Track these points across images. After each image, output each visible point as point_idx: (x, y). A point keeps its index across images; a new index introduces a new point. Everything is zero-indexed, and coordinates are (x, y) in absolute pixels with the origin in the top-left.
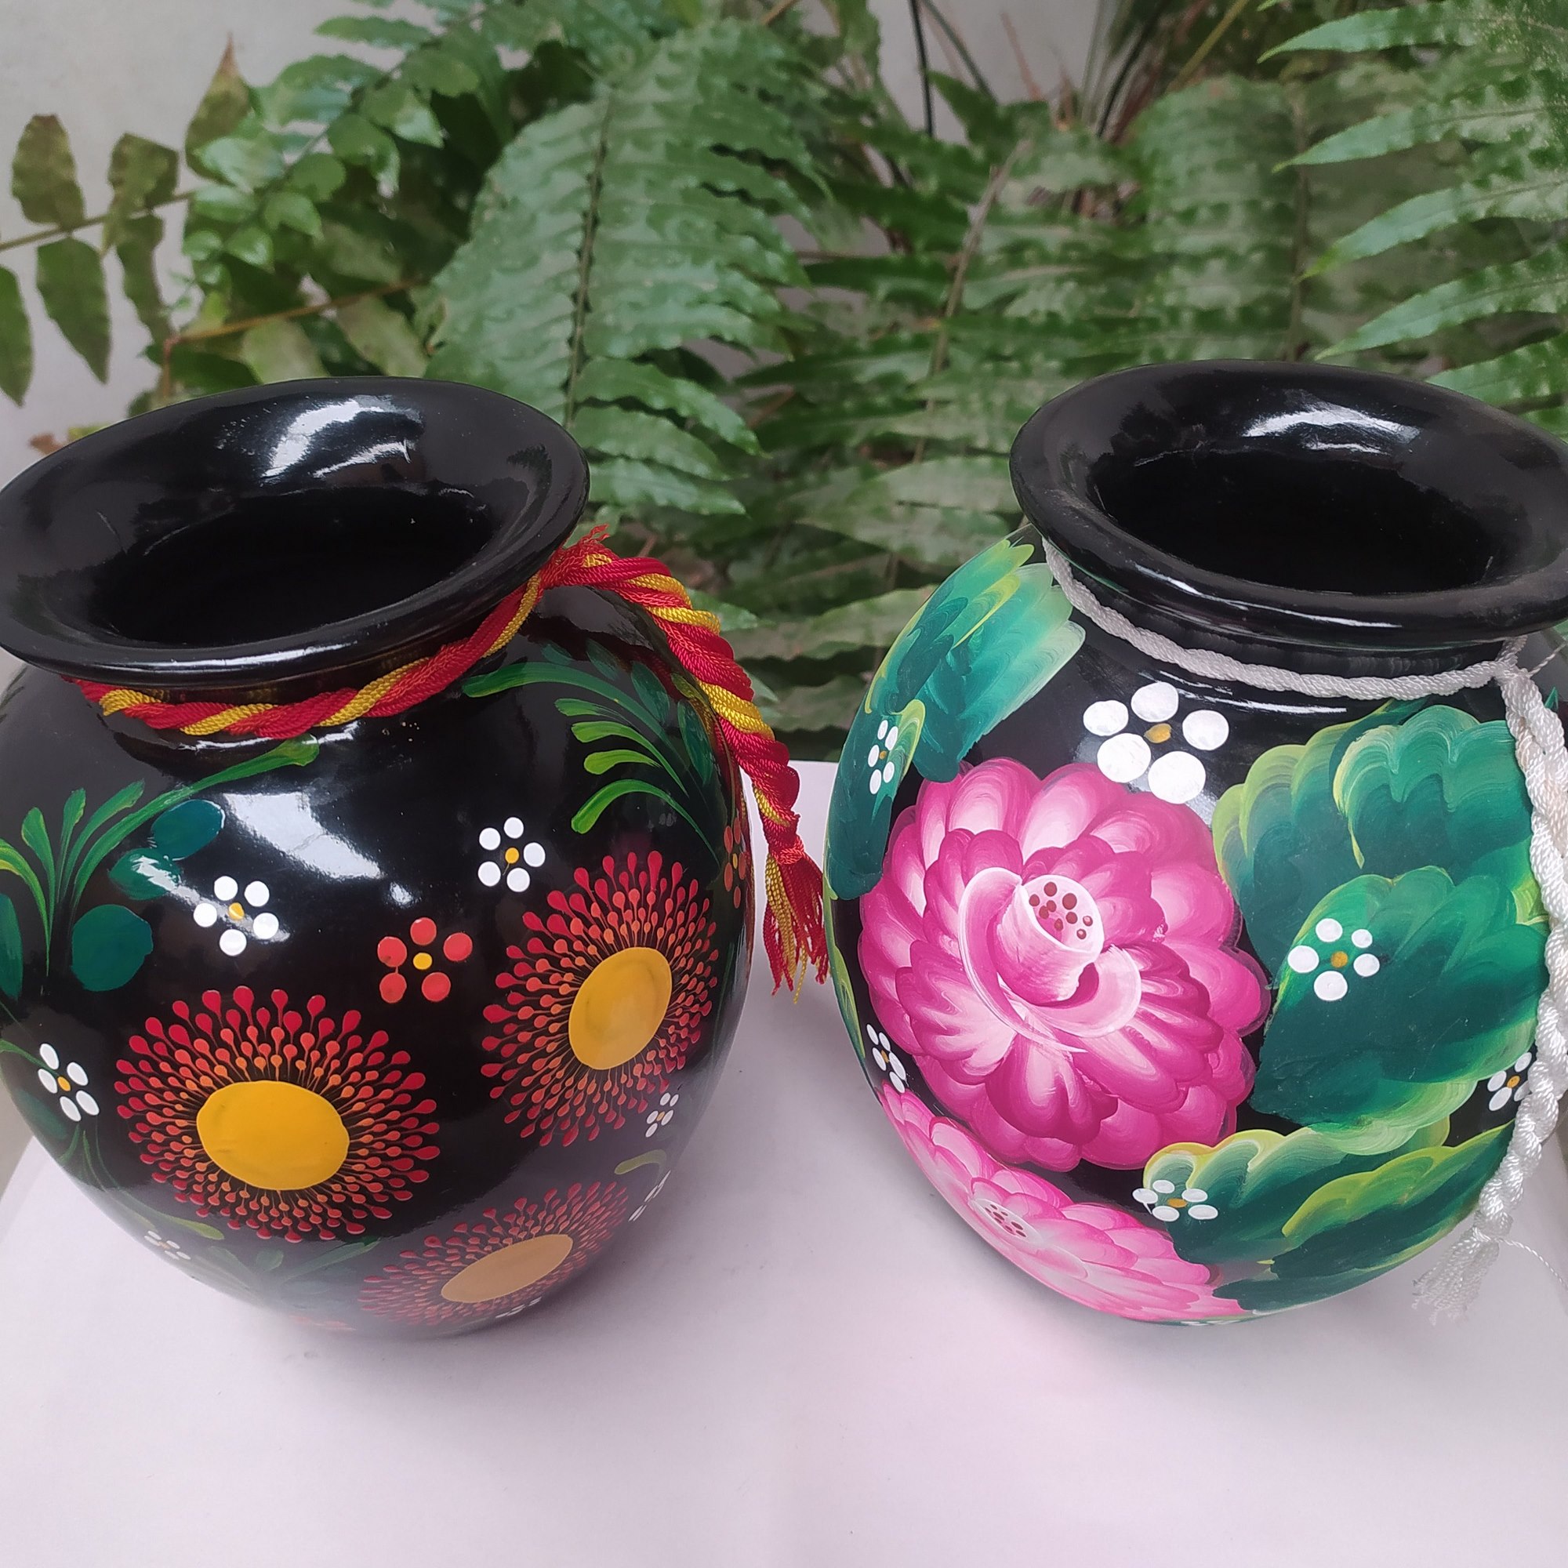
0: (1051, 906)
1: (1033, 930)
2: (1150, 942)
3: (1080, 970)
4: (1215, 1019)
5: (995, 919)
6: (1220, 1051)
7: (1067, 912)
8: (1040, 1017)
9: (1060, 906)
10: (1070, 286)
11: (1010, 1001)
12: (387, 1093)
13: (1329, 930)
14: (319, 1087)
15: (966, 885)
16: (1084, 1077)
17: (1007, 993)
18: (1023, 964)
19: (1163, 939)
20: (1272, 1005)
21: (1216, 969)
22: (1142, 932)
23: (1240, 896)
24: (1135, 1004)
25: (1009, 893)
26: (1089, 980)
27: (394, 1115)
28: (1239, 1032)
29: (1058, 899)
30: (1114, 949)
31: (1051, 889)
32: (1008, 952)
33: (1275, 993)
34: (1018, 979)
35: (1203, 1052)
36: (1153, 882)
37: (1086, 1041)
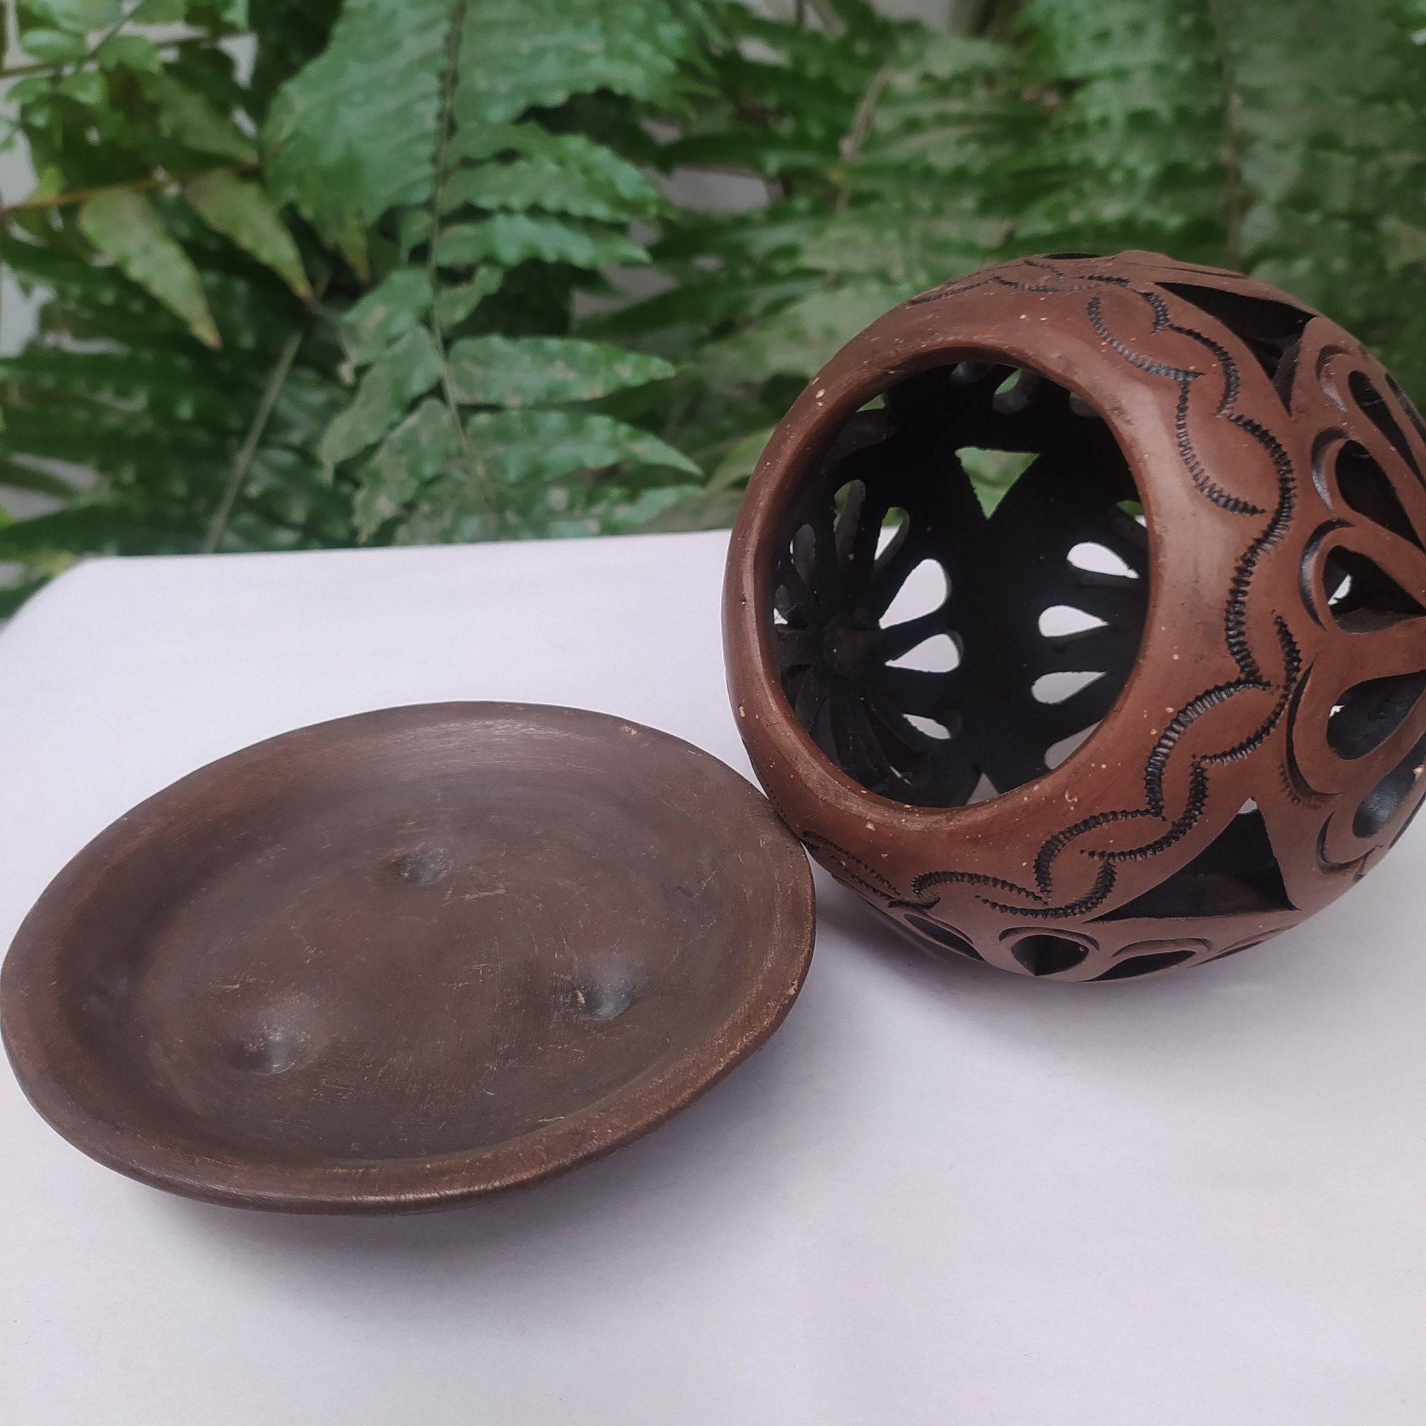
10: (973, 148)
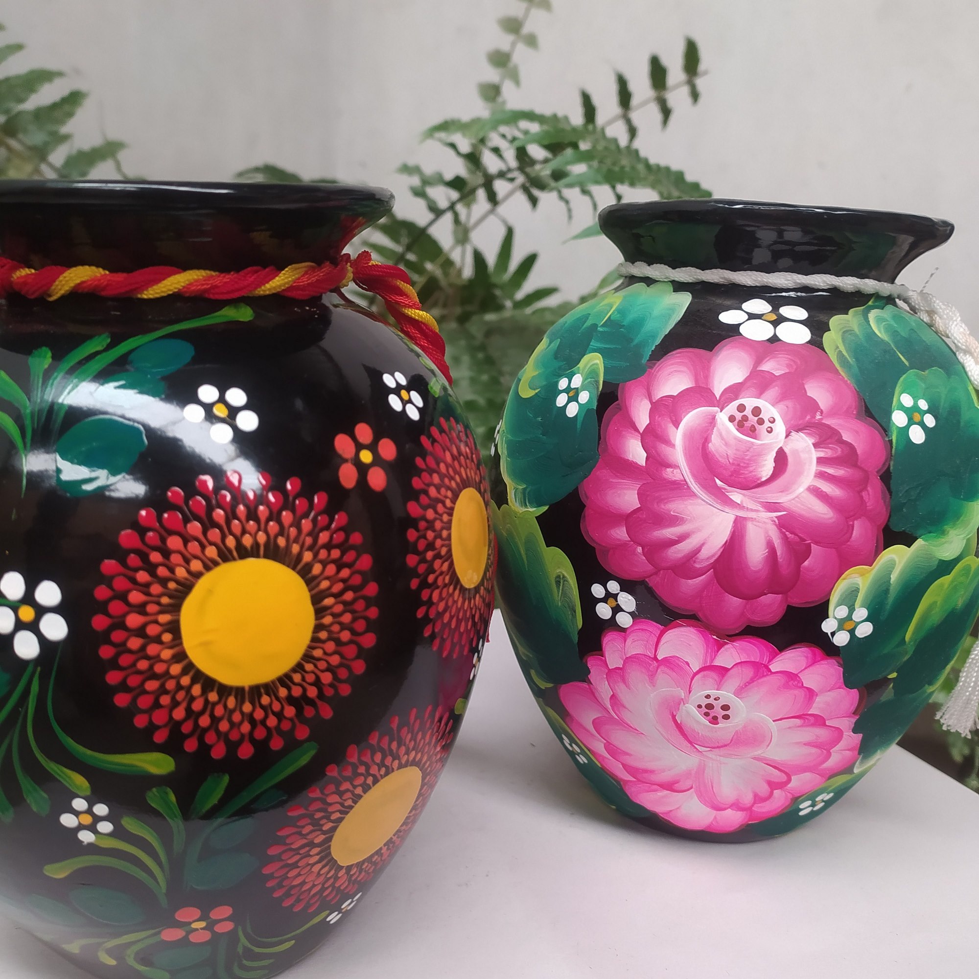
0: (745, 418)
1: (736, 438)
2: (815, 423)
3: (774, 454)
4: (862, 466)
5: (706, 440)
6: (869, 488)
7: (756, 418)
8: (751, 498)
9: (750, 416)
11: (727, 494)
12: (345, 573)
13: (907, 400)
14: (294, 563)
15: (677, 428)
16: (787, 533)
17: (725, 489)
18: (733, 464)
19: (821, 419)
20: (891, 451)
21: (857, 432)
22: (808, 417)
23: (857, 385)
24: (813, 468)
25: (712, 421)
26: (781, 459)
27: (349, 596)
28: (877, 472)
29: (748, 412)
30: (793, 434)
31: (741, 408)
32: (720, 459)
33: (891, 442)
34: (731, 476)
35: (860, 492)
36: (806, 387)
37: (786, 505)
